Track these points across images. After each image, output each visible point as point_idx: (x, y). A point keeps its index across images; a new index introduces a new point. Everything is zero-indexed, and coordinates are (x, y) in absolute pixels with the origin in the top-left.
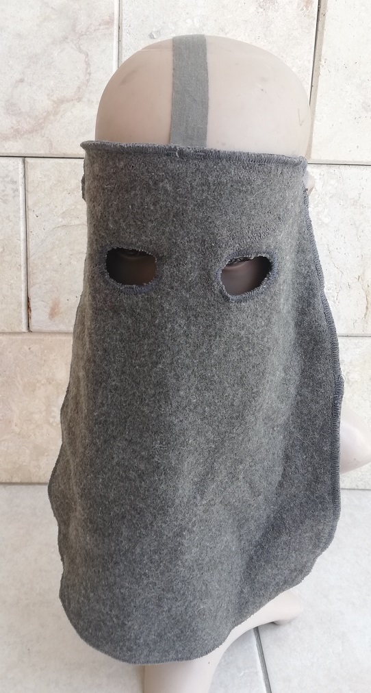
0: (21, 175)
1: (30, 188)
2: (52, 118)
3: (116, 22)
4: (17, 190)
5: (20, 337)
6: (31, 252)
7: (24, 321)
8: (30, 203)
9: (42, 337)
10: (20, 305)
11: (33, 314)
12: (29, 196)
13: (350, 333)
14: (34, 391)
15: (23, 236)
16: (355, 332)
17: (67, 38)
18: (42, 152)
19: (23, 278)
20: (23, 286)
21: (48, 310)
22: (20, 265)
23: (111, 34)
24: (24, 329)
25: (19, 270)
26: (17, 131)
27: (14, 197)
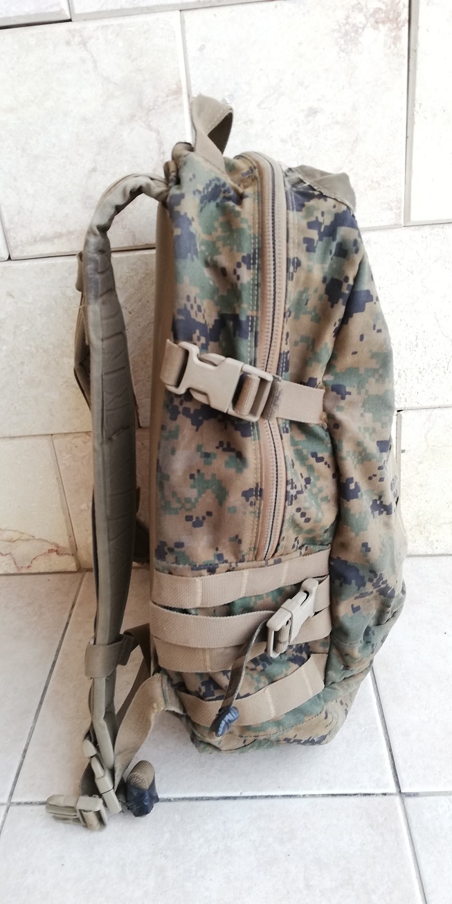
3: (184, 90)
8: (121, 299)
17: (134, 116)
18: (125, 244)
23: (181, 105)
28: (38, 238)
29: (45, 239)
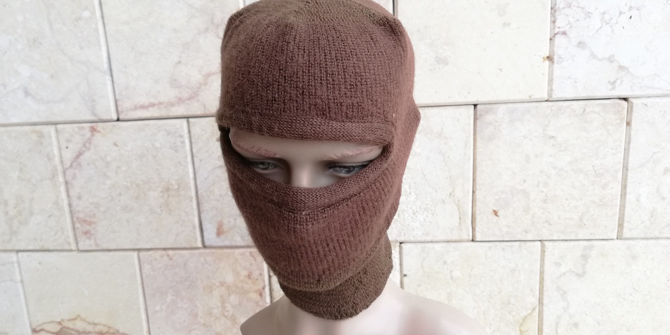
0: (186, 131)
1: (193, 140)
2: (203, 87)
4: (183, 142)
5: (197, 251)
6: (199, 187)
7: (199, 239)
8: (194, 151)
9: (213, 250)
10: (194, 228)
11: (205, 233)
12: (193, 145)
13: (449, 239)
14: (211, 291)
15: (191, 175)
16: (453, 238)
17: (208, 29)
18: (199, 113)
19: (195, 206)
20: (196, 213)
21: (215, 230)
22: (192, 198)
24: (200, 244)
25: (191, 201)
26: (180, 99)
27: (182, 147)
28: (138, 106)
29: (143, 107)
